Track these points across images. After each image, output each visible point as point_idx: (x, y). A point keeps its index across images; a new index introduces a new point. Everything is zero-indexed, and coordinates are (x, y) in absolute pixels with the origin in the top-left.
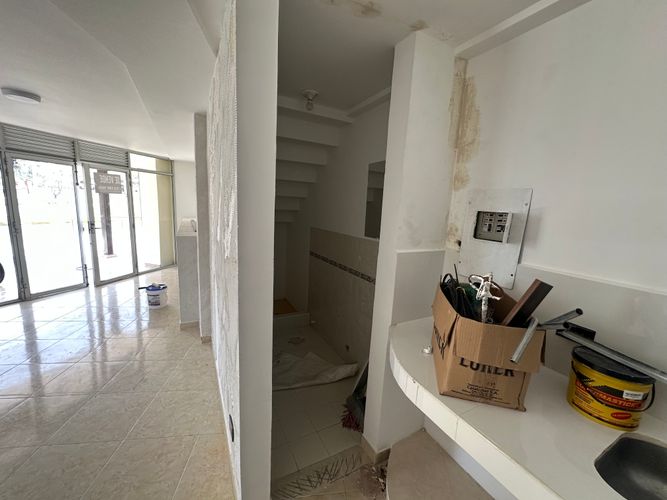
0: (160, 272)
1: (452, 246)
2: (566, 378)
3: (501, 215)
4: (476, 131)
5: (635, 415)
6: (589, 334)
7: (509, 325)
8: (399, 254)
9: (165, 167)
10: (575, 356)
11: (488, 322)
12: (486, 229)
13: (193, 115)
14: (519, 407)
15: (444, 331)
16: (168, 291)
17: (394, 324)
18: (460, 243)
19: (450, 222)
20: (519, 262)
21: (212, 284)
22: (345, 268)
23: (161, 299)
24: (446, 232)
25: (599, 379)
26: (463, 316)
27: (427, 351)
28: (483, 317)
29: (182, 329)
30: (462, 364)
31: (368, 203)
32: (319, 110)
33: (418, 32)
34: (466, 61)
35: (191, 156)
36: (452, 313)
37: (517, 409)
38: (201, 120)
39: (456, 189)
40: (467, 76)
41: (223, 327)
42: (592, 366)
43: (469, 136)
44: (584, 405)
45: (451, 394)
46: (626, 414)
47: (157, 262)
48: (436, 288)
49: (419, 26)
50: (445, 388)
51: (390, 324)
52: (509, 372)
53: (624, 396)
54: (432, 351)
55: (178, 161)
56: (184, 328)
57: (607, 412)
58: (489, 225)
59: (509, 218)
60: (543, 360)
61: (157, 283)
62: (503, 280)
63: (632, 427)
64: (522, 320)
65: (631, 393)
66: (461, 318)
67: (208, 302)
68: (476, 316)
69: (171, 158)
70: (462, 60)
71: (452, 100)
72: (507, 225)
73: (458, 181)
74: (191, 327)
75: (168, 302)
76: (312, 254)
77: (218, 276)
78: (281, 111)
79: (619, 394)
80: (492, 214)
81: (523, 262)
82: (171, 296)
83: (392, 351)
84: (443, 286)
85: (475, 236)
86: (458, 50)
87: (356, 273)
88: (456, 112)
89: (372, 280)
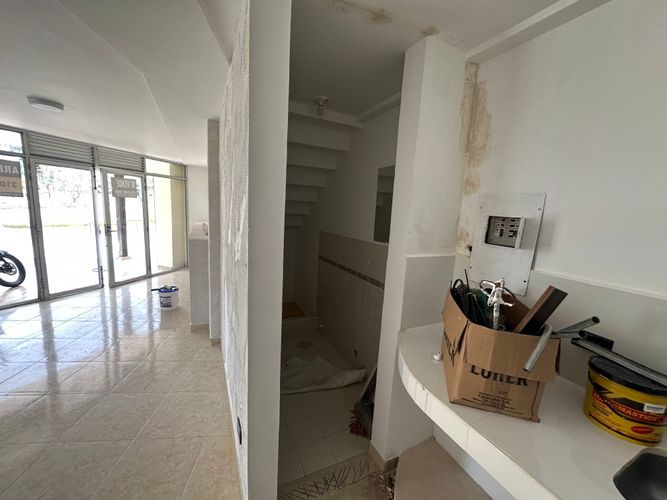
0: (171, 274)
1: (462, 251)
2: (582, 390)
3: (513, 220)
4: (487, 135)
5: (657, 430)
6: (608, 344)
7: (523, 332)
8: (409, 260)
9: (179, 172)
10: (592, 365)
11: (500, 328)
12: (498, 234)
13: (206, 121)
14: (533, 418)
15: (455, 337)
16: (179, 293)
17: (403, 330)
18: (470, 248)
19: (460, 226)
20: (532, 268)
21: (222, 286)
22: (354, 273)
23: (173, 301)
24: (456, 236)
25: (617, 391)
26: (474, 322)
27: (436, 357)
28: (495, 323)
29: (192, 331)
30: (473, 371)
31: (378, 208)
32: (331, 116)
33: (430, 39)
34: (478, 66)
35: (204, 161)
36: (462, 319)
37: (531, 419)
38: (214, 125)
39: (467, 194)
40: (479, 80)
41: (232, 330)
42: (610, 377)
43: (480, 140)
44: (602, 417)
45: (461, 402)
47: (169, 264)
48: (445, 293)
49: (429, 32)
50: (455, 396)
51: (399, 329)
52: (522, 381)
53: (645, 409)
54: (442, 358)
55: (193, 167)
56: (195, 330)
57: (627, 426)
58: (500, 231)
59: (522, 223)
60: (557, 369)
61: (169, 285)
62: (515, 286)
63: (654, 442)
64: (536, 328)
65: (652, 406)
66: (472, 326)
67: (218, 305)
68: (487, 323)
69: (185, 163)
70: (474, 64)
71: (463, 104)
72: (520, 230)
73: (469, 185)
74: (201, 329)
75: (179, 304)
76: (320, 257)
77: (228, 279)
78: (292, 116)
79: (640, 407)
80: (504, 219)
81: (536, 268)
82: (182, 299)
83: (401, 355)
84: (453, 292)
85: (486, 242)
86: (469, 55)
87: (365, 278)
88: (467, 117)
89: (381, 285)
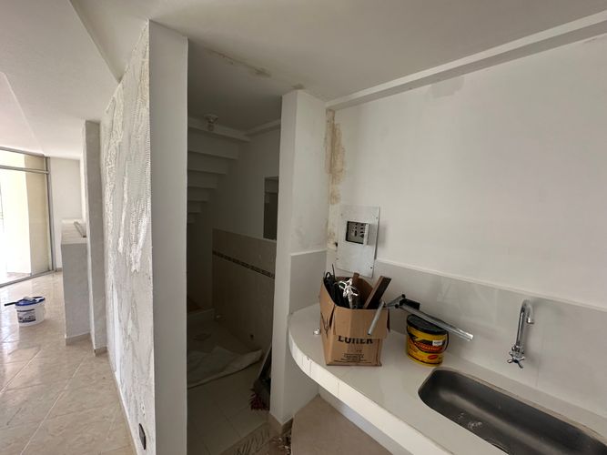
0: (29, 282)
1: (331, 246)
2: (405, 337)
3: (362, 225)
4: (343, 163)
5: (440, 355)
6: (416, 305)
7: (368, 308)
8: (293, 257)
9: (36, 164)
10: (408, 322)
11: (354, 308)
12: (353, 234)
13: (84, 122)
14: (378, 364)
15: (327, 317)
16: (46, 304)
17: (291, 313)
18: (337, 245)
19: (329, 228)
20: (375, 258)
21: (109, 293)
22: (247, 266)
23: (37, 314)
24: (327, 236)
25: (421, 336)
26: (338, 305)
27: (316, 332)
28: (351, 305)
29: (67, 344)
30: (340, 340)
31: (265, 204)
32: (219, 129)
33: (300, 91)
34: (334, 112)
35: (79, 153)
36: (331, 303)
37: (376, 365)
38: (93, 129)
39: (333, 204)
40: (336, 122)
41: (127, 337)
42: (416, 328)
43: (338, 166)
44: (414, 354)
45: (334, 363)
46: (436, 354)
47: (28, 270)
48: (320, 282)
49: (300, 87)
50: (330, 360)
51: (288, 313)
52: (369, 341)
53: (434, 344)
54: (320, 332)
55: (54, 158)
56: (71, 343)
57: (424, 356)
58: (355, 232)
59: (367, 227)
60: (388, 327)
61: (30, 296)
62: (365, 272)
63: (439, 363)
64: (374, 304)
65: (437, 342)
66: (337, 307)
67: (102, 313)
68: (348, 307)
69: (46, 155)
70: (331, 111)
71: (326, 139)
72: (366, 234)
73: (333, 198)
74: (80, 341)
75: (47, 316)
76: (214, 253)
77: (120, 287)
79: (430, 343)
80: (357, 224)
81: (378, 258)
82: (53, 308)
83: (290, 336)
84: (325, 281)
85: (347, 240)
86: (328, 105)
87: (257, 270)
88: (329, 148)
89: (272, 276)
